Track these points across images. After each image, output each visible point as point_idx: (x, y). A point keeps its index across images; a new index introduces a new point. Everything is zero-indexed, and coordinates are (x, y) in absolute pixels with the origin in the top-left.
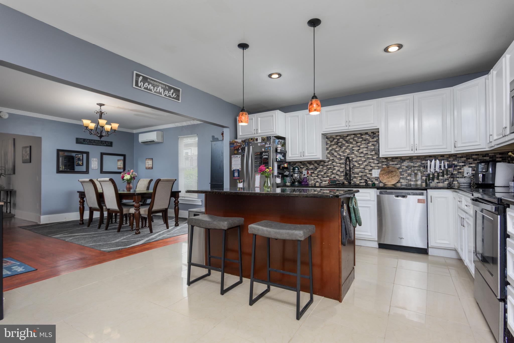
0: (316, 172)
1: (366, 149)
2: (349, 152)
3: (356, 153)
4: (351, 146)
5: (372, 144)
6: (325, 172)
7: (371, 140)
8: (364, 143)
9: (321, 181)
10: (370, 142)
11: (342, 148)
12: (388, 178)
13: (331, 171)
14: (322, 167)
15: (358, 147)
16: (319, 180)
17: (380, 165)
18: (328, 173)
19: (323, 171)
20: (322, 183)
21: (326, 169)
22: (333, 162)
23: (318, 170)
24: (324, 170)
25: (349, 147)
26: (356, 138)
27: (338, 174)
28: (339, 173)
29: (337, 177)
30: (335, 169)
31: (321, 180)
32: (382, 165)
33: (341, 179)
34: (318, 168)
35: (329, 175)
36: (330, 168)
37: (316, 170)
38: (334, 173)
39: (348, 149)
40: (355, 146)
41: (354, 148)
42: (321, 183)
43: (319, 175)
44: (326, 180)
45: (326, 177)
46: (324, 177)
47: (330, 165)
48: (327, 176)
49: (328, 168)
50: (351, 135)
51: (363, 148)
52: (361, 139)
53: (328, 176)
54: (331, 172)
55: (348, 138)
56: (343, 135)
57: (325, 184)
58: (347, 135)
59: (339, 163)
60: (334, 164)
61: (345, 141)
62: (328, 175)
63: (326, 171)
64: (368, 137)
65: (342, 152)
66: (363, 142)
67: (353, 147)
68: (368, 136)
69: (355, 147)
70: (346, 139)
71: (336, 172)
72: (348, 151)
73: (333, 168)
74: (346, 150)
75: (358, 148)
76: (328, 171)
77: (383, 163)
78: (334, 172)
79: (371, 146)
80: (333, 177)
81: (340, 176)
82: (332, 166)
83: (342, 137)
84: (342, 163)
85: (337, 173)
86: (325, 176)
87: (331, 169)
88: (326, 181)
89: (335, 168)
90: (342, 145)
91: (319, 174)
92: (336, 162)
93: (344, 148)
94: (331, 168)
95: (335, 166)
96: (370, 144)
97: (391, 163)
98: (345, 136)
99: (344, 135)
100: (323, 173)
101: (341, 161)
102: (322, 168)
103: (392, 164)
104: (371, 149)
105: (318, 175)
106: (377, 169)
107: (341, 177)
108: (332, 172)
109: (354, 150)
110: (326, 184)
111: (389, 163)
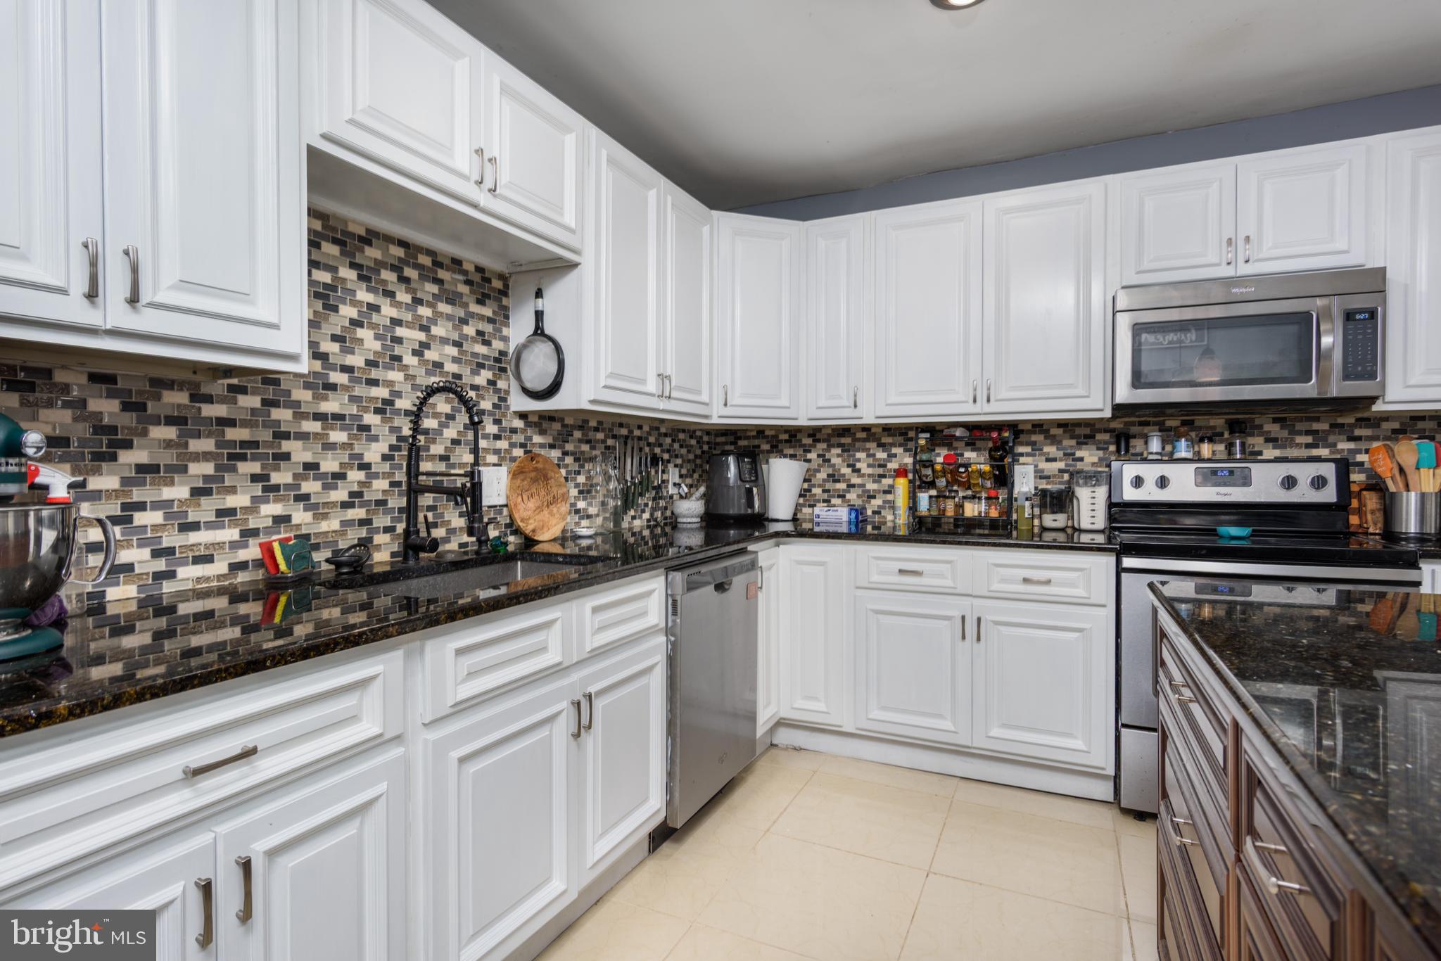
0: (106, 481)
1: (453, 351)
2: (377, 346)
3: (409, 360)
4: (388, 311)
5: (480, 333)
6: (206, 478)
7: (474, 308)
8: (449, 317)
9: (161, 565)
10: (472, 315)
11: (335, 309)
12: (539, 509)
13: (255, 467)
14: (170, 433)
15: (422, 328)
16: (146, 553)
17: (503, 444)
18: (232, 490)
19: (184, 470)
20: (171, 575)
21: (206, 456)
22: (275, 404)
23: (128, 458)
24: (197, 457)
25: (375, 318)
26: (410, 272)
27: (306, 497)
28: (310, 487)
29: (300, 516)
30: (286, 456)
31: (156, 554)
32: (512, 445)
33: (324, 526)
34: (128, 445)
35: (239, 500)
36: (244, 444)
37: (114, 458)
38: (276, 488)
39: (373, 326)
40: (408, 317)
41: (400, 332)
42: (159, 576)
43: (141, 506)
44: (207, 546)
45: (210, 526)
46: (195, 526)
47: (245, 424)
48: (221, 513)
49: (233, 443)
50: (389, 239)
51: (444, 341)
52: (435, 289)
53: (231, 512)
54: (255, 478)
55: (372, 253)
56: (345, 222)
57: (199, 580)
58: (368, 231)
59: (318, 417)
60: (282, 415)
61: (353, 265)
62: (231, 501)
63: (208, 468)
64: (463, 289)
65: (335, 338)
66: (444, 308)
67: (396, 322)
68: (461, 278)
69: (409, 325)
70: (358, 259)
71: (295, 476)
72: (369, 340)
73: (271, 447)
74: (361, 333)
75: (422, 336)
76: (234, 469)
77: (515, 438)
78: (276, 478)
79: (474, 340)
80: (269, 522)
81: (319, 511)
82: (265, 435)
83: (334, 229)
84: (338, 417)
85: (298, 487)
86: (205, 510)
87: (255, 458)
88: (208, 559)
89: (286, 446)
90: (331, 287)
91: (137, 495)
92: (297, 404)
93: (348, 311)
94: (255, 444)
95: (286, 436)
96: (469, 330)
97: (537, 439)
98: (352, 235)
99: (352, 228)
100: (178, 492)
101: (326, 399)
102: (168, 444)
103: (542, 446)
104: (475, 355)
105: (125, 507)
106: (494, 465)
107: (325, 516)
108: (265, 478)
109: (399, 340)
110: (208, 579)
111: (530, 439)
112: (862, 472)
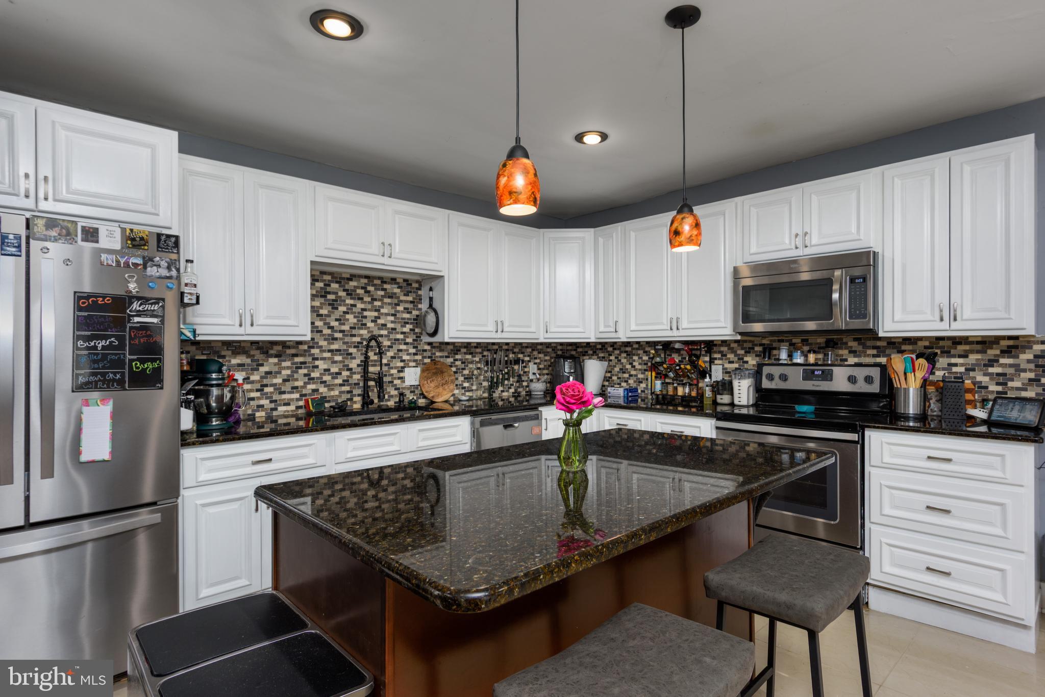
0: (255, 377)
1: (392, 318)
2: (355, 321)
3: (370, 325)
4: (360, 306)
5: (405, 309)
6: (288, 375)
7: (403, 298)
8: (389, 304)
9: (273, 406)
10: (401, 301)
11: (337, 309)
12: (437, 387)
13: (305, 371)
14: (275, 360)
15: (376, 310)
16: (268, 401)
17: (419, 357)
18: (297, 380)
19: (280, 373)
20: (276, 409)
21: (288, 368)
22: (313, 347)
23: (263, 369)
24: (285, 368)
25: (354, 309)
26: (370, 288)
27: (325, 382)
28: (327, 378)
29: (323, 390)
30: (317, 367)
31: (271, 402)
32: (424, 357)
33: (332, 393)
34: (262, 365)
35: (299, 383)
36: (302, 363)
37: (258, 370)
38: (313, 379)
39: (352, 313)
40: (369, 306)
41: (365, 313)
42: (272, 409)
43: (266, 386)
44: (288, 400)
45: (290, 393)
46: (284, 393)
47: (301, 355)
48: (293, 388)
49: (297, 363)
50: (360, 276)
51: (387, 315)
52: (382, 293)
53: (297, 388)
54: (305, 375)
55: (353, 284)
56: (341, 274)
57: (285, 411)
58: (351, 275)
59: (329, 351)
60: (315, 351)
61: (344, 290)
62: (297, 384)
63: (288, 372)
64: (397, 291)
65: (337, 320)
66: (387, 300)
67: (364, 310)
68: (396, 286)
69: (369, 310)
70: (347, 287)
71: (321, 374)
72: (351, 318)
73: (311, 363)
74: (347, 316)
75: (376, 314)
76: (297, 372)
77: (425, 354)
78: (313, 375)
79: (403, 312)
80: (310, 391)
81: (330, 387)
82: (309, 359)
83: (336, 278)
84: (337, 350)
85: (322, 378)
86: (287, 387)
87: (305, 368)
88: (288, 404)
89: (317, 363)
90: (335, 300)
91: (265, 382)
92: (321, 347)
93: (342, 309)
94: (304, 363)
95: (317, 359)
96: (400, 308)
97: (438, 354)
98: (344, 278)
99: (344, 276)
100: (278, 381)
101: (333, 344)
102: (275, 364)
103: (441, 357)
104: (404, 319)
105: (262, 386)
106: (414, 367)
107: (333, 390)
108: (309, 375)
109: (366, 317)
110: (288, 411)
111: (435, 354)
112: (636, 367)
